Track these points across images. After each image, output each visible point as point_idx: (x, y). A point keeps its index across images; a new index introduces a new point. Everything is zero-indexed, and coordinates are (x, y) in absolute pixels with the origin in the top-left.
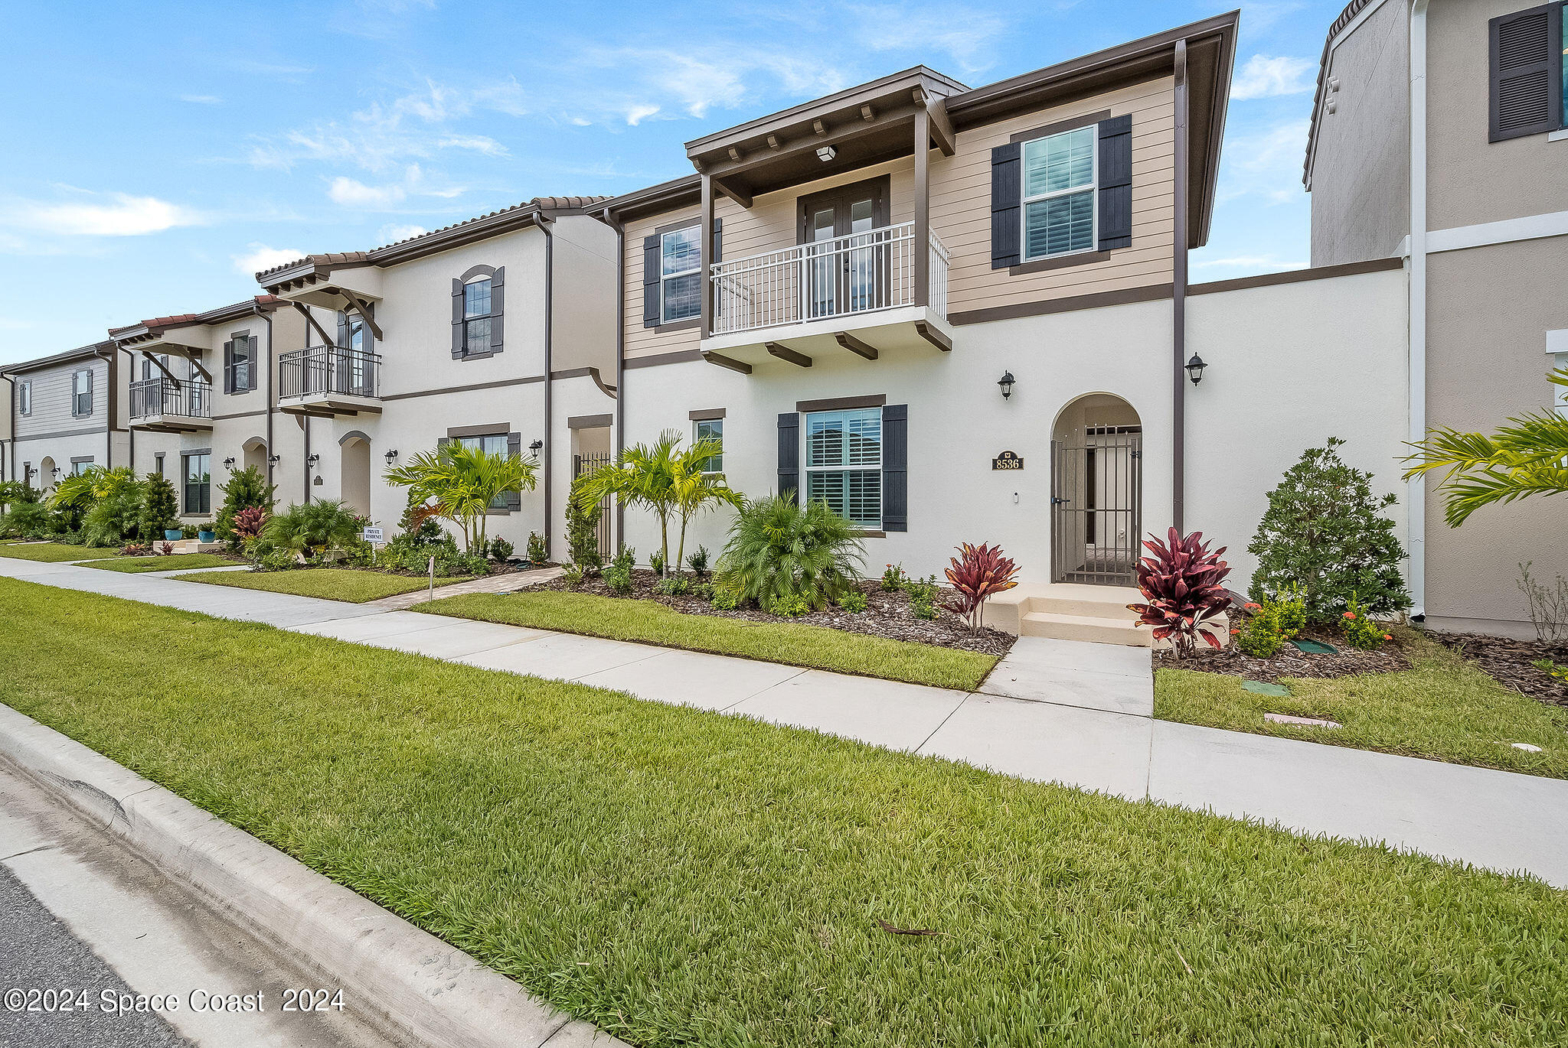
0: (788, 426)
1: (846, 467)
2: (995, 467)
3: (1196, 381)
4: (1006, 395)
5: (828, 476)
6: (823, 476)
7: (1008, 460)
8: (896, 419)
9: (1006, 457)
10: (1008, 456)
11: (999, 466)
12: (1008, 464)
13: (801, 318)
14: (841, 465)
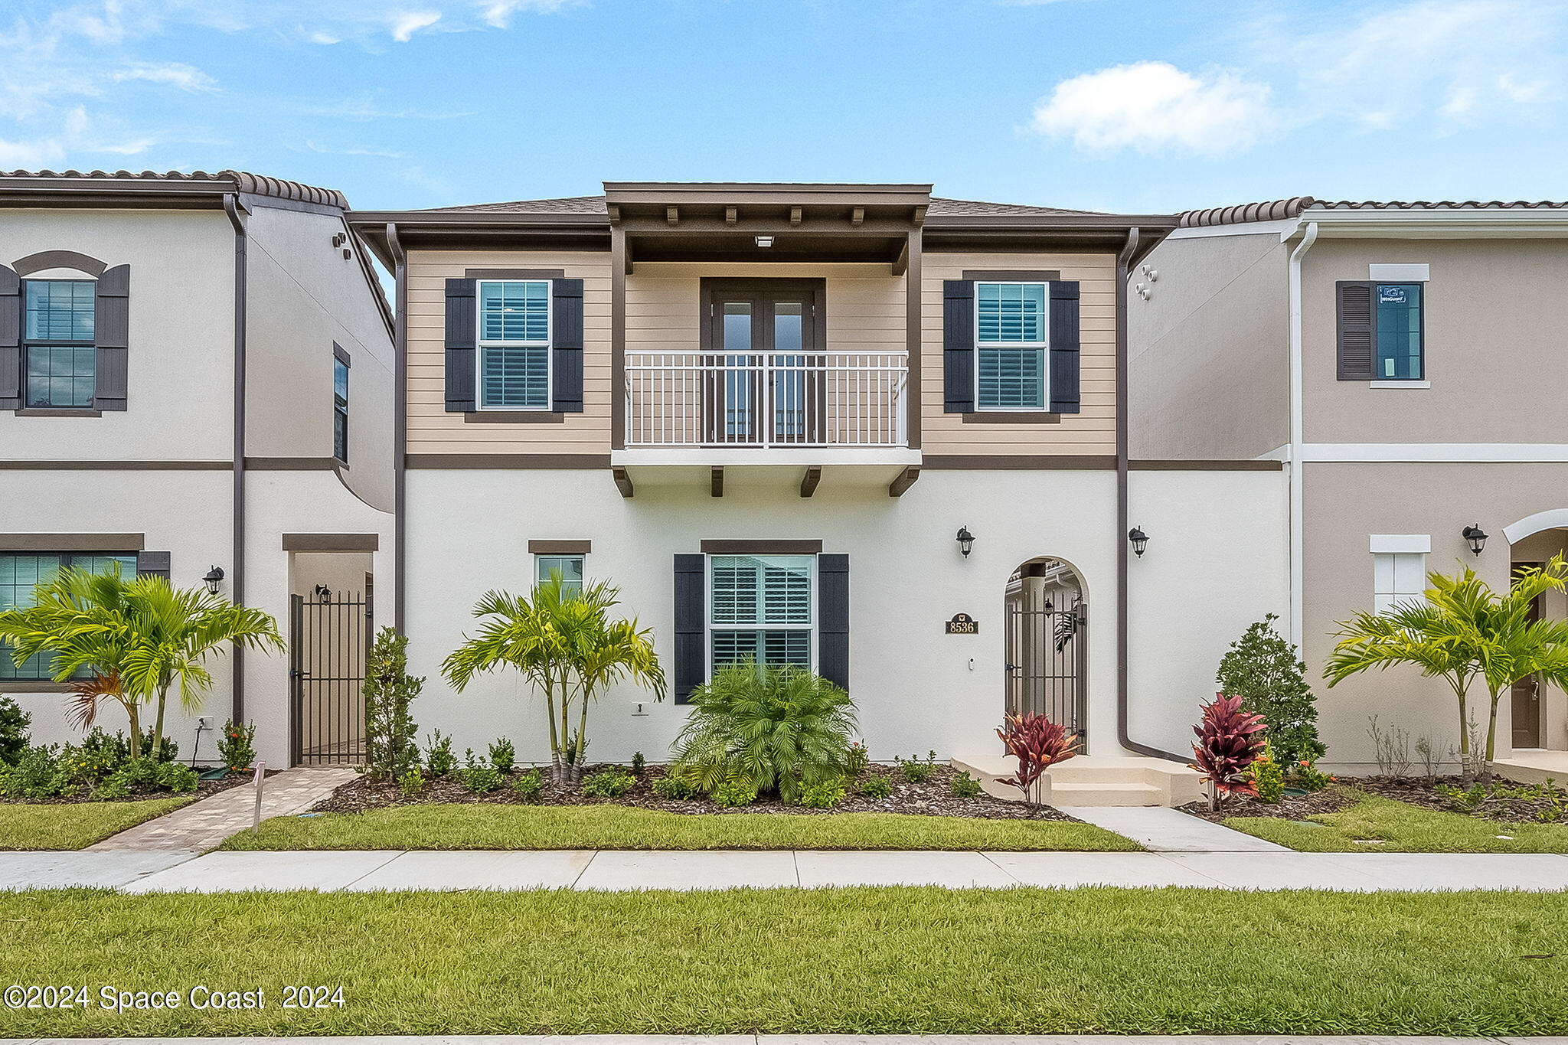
0: (688, 570)
1: (761, 625)
2: (948, 631)
3: (1139, 553)
4: (966, 553)
5: (739, 636)
6: (733, 636)
7: (962, 624)
8: (835, 570)
9: (960, 620)
10: (962, 618)
11: (953, 630)
12: (962, 628)
13: (761, 440)
14: (755, 623)
